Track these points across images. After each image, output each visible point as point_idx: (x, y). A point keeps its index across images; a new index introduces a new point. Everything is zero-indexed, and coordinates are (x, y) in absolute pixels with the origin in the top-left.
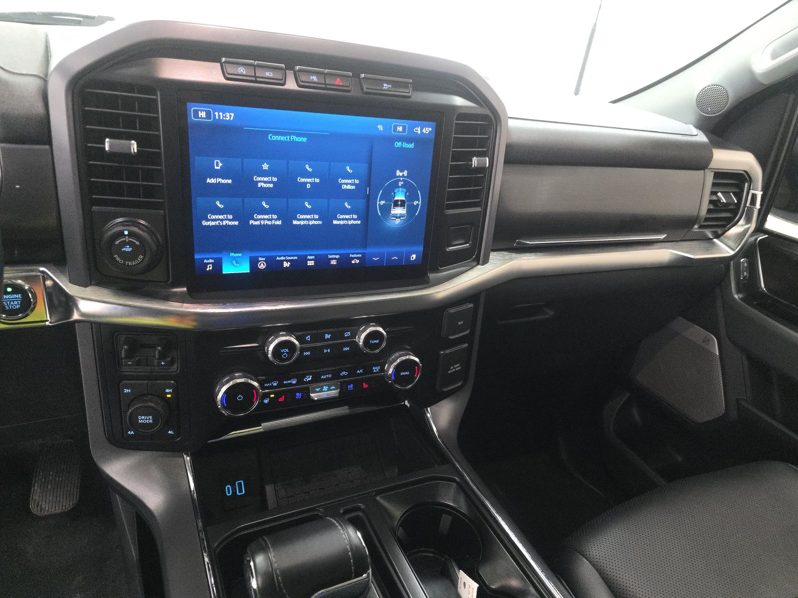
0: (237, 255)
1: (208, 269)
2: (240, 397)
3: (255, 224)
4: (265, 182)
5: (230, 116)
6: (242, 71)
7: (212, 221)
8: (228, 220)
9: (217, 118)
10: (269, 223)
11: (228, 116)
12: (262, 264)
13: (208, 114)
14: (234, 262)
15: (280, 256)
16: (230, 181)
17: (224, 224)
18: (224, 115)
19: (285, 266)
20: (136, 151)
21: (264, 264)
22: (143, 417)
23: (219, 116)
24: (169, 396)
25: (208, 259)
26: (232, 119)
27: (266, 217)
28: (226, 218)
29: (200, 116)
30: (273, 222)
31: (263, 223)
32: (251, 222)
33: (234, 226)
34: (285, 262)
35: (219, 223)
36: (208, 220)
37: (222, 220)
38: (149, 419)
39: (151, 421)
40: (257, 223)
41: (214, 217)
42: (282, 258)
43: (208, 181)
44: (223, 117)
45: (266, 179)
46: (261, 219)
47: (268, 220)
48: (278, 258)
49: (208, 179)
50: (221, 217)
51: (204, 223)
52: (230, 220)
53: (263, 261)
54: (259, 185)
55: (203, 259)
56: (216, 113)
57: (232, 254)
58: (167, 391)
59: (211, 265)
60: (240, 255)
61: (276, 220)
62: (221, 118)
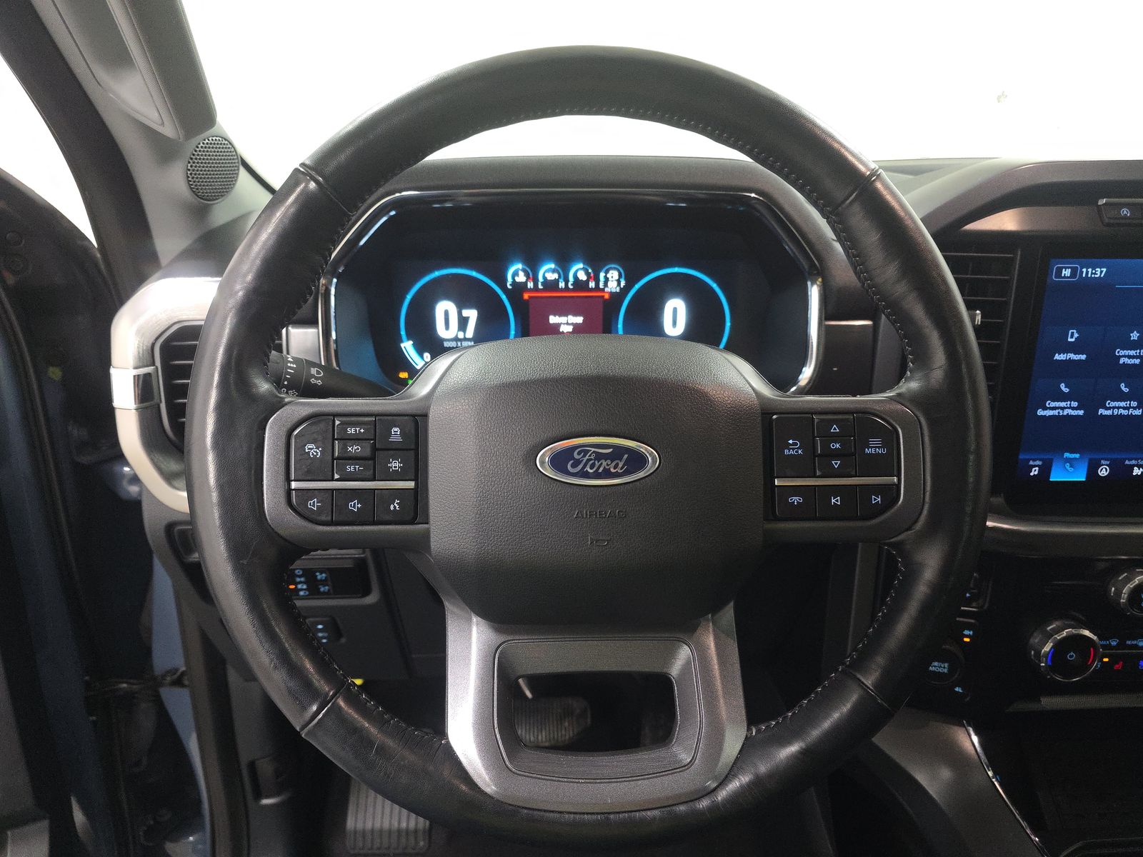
0: (1073, 456)
1: (1032, 474)
2: (1072, 656)
3: (1106, 413)
4: (1129, 357)
5: (1101, 272)
6: (1125, 212)
7: (1052, 409)
8: (1070, 409)
9: (1084, 276)
10: (1125, 412)
11: (1098, 273)
12: (1104, 469)
13: (1074, 274)
14: (1068, 465)
15: (1130, 460)
16: (1083, 357)
17: (1065, 413)
18: (1094, 271)
19: (1134, 474)
20: (979, 323)
21: (1106, 471)
22: (936, 664)
23: (1087, 273)
24: (967, 640)
25: (1034, 460)
26: (1102, 276)
27: (1122, 404)
28: (1068, 406)
29: (1063, 275)
30: (1130, 412)
31: (1116, 413)
32: (1101, 411)
33: (1078, 416)
34: (1136, 468)
35: (1059, 413)
36: (1045, 408)
37: (1063, 408)
38: (944, 668)
39: (946, 671)
40: (1109, 413)
41: (1053, 404)
42: (1134, 462)
43: (1057, 357)
44: (1092, 273)
45: (1132, 353)
46: (1114, 408)
47: (1124, 408)
48: (1127, 462)
49: (1057, 355)
50: (1063, 404)
51: (1040, 412)
52: (1073, 409)
53: (1106, 465)
54: (1121, 362)
55: (1029, 460)
56: (1084, 270)
57: (1067, 455)
58: (966, 632)
59: (1037, 468)
60: (1077, 456)
61: (1134, 408)
62: (1089, 276)
